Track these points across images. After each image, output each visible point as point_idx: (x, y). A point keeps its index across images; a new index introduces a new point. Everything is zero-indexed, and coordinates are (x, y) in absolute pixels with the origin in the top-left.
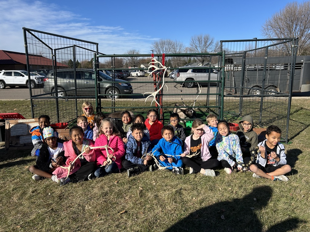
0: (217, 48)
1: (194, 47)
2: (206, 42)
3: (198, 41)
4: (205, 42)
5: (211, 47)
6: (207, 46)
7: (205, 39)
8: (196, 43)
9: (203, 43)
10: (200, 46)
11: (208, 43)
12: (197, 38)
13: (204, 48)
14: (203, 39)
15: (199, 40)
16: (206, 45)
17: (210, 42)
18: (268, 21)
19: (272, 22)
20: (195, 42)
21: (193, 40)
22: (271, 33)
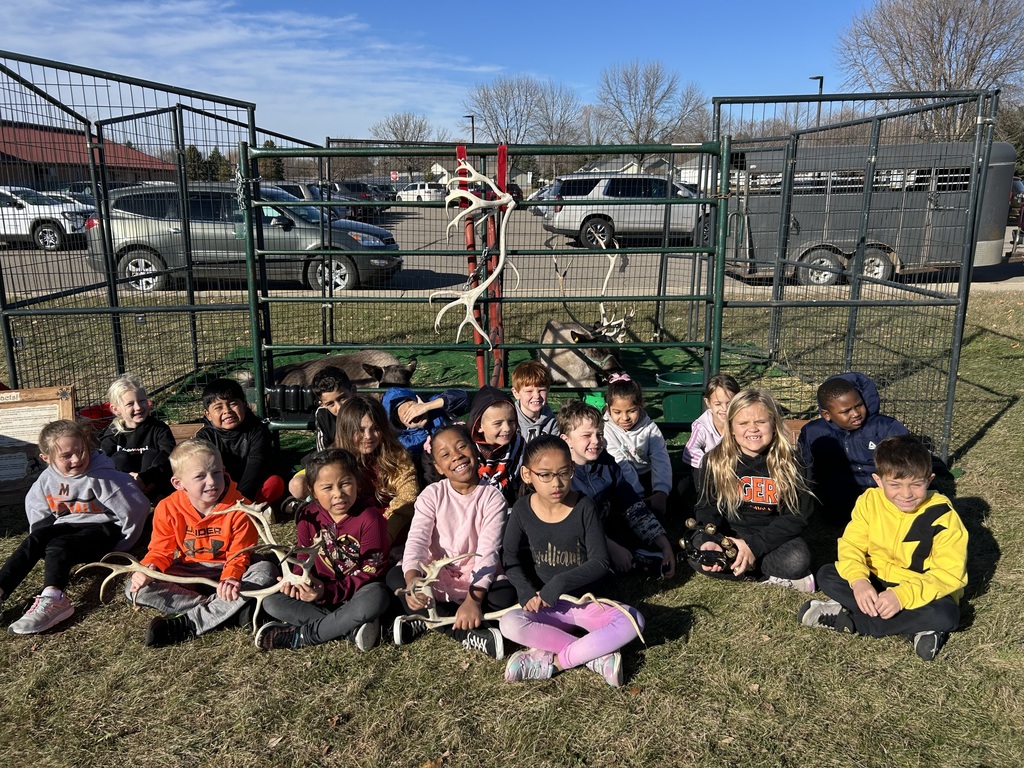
0: (690, 108)
1: (612, 106)
2: (650, 90)
3: (625, 86)
4: (647, 88)
5: (667, 105)
6: (654, 102)
7: (648, 80)
8: (620, 90)
9: (642, 92)
10: (633, 101)
11: (658, 94)
12: (621, 76)
13: (646, 111)
14: (641, 79)
15: (628, 83)
16: (652, 99)
17: (665, 87)
18: (860, 17)
19: (875, 21)
20: (614, 90)
21: (607, 82)
22: (868, 61)
